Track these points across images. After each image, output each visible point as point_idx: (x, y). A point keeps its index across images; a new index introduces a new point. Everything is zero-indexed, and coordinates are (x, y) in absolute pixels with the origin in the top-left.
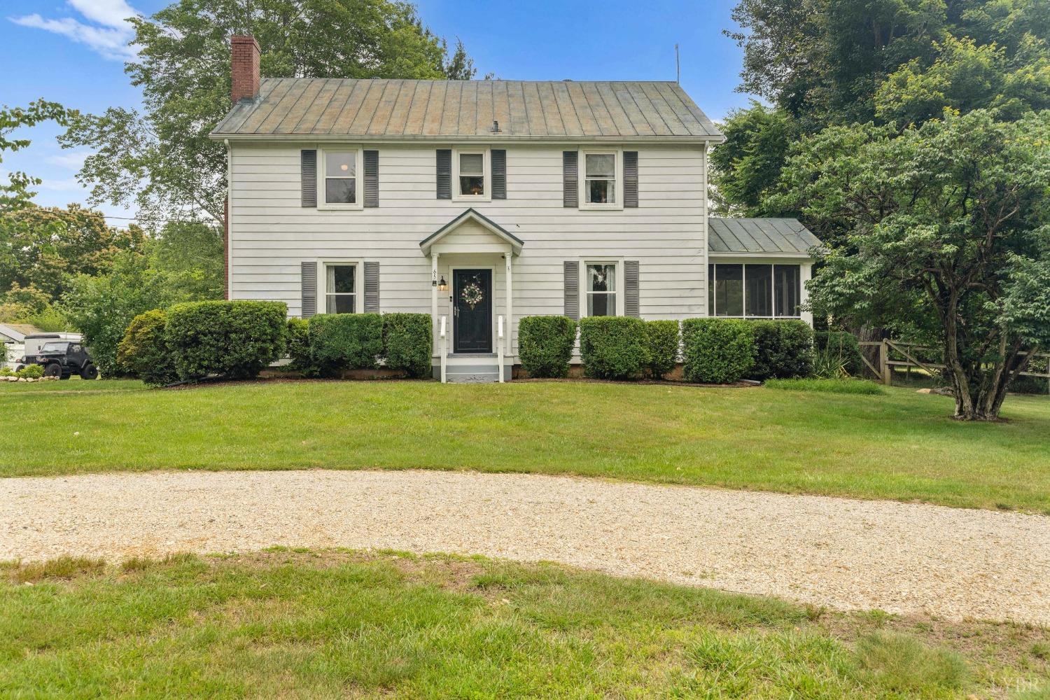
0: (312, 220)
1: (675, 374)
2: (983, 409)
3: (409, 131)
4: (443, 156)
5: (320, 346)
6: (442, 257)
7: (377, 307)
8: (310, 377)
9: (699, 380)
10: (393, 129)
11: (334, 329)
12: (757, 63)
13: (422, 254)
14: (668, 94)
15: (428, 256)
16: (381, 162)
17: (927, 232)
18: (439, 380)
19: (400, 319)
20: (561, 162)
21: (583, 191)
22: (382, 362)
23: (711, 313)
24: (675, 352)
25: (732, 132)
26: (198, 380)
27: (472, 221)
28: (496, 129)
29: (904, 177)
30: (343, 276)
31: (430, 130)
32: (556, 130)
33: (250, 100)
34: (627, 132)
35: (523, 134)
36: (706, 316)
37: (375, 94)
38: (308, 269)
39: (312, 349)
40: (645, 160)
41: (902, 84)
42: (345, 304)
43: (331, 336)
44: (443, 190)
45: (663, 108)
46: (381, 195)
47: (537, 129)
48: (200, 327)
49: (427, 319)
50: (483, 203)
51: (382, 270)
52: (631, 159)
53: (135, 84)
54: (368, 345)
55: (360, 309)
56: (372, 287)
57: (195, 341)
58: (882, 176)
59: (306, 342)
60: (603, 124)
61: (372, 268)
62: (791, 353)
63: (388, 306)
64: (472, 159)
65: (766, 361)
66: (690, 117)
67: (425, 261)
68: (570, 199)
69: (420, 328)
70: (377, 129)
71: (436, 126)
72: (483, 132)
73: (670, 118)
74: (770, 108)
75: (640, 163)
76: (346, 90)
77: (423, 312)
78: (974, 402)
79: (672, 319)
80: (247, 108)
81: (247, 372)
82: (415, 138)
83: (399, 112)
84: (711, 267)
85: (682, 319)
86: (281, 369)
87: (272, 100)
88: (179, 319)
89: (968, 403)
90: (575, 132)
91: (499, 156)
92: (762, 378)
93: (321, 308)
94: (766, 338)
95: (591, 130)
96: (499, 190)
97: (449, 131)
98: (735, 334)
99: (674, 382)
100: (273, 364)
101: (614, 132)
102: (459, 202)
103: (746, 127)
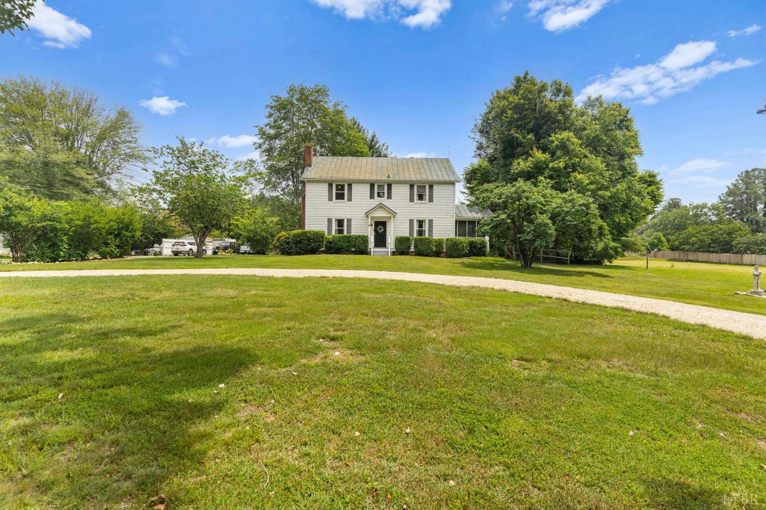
0: (332, 205)
1: (443, 254)
2: (527, 265)
3: (362, 177)
4: (372, 186)
5: (336, 244)
6: (371, 217)
7: (351, 232)
8: (331, 253)
9: (450, 257)
10: (356, 177)
11: (340, 239)
12: (480, 147)
13: (365, 216)
14: (445, 164)
15: (367, 216)
16: (353, 187)
17: (504, 216)
18: (370, 254)
19: (359, 236)
20: (409, 188)
21: (416, 197)
22: (354, 250)
23: (456, 235)
24: (442, 247)
25: (472, 170)
26: (298, 253)
27: (381, 206)
28: (389, 177)
29: (501, 201)
30: (340, 223)
31: (367, 177)
32: (408, 178)
33: (310, 166)
34: (430, 178)
35: (397, 179)
36: (454, 237)
37: (349, 163)
38: (330, 221)
39: (333, 245)
40: (435, 187)
41: (519, 164)
42: (340, 231)
43: (339, 241)
44: (372, 197)
45: (443, 169)
46: (353, 197)
47: (402, 178)
48: (301, 238)
49: (367, 237)
50: (384, 201)
51: (352, 221)
52: (431, 187)
53: (256, 149)
54: (349, 244)
55: (345, 233)
56: (349, 226)
57: (300, 242)
58: (496, 200)
59: (330, 243)
60: (423, 176)
61: (349, 221)
62: (480, 249)
63: (355, 232)
64: (381, 187)
65: (472, 251)
66: (451, 173)
67: (366, 218)
68: (412, 200)
69: (365, 239)
70: (351, 177)
71: (370, 176)
72: (385, 178)
73: (444, 173)
74: (486, 164)
75: (434, 188)
76: (339, 161)
77: (366, 234)
78: (525, 263)
79: (442, 238)
80: (310, 168)
81: (313, 251)
82: (363, 180)
83: (358, 170)
84: (456, 221)
85: (445, 238)
86: (322, 251)
87: (317, 165)
88: (295, 235)
89: (523, 264)
90: (414, 179)
91: (389, 186)
92: (469, 256)
93: (334, 233)
94: (472, 244)
95: (419, 178)
96: (389, 197)
97: (374, 177)
98: (461, 243)
99: (443, 257)
100: (321, 249)
101: (426, 179)
102: (377, 200)
103: (477, 169)
